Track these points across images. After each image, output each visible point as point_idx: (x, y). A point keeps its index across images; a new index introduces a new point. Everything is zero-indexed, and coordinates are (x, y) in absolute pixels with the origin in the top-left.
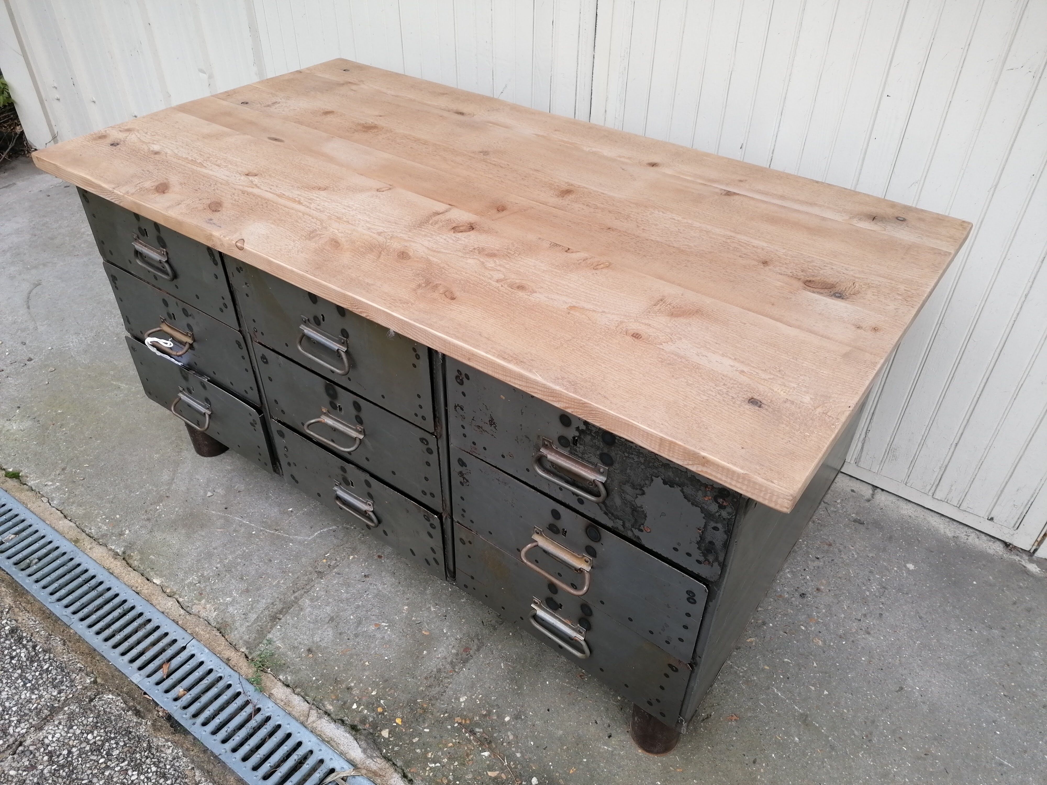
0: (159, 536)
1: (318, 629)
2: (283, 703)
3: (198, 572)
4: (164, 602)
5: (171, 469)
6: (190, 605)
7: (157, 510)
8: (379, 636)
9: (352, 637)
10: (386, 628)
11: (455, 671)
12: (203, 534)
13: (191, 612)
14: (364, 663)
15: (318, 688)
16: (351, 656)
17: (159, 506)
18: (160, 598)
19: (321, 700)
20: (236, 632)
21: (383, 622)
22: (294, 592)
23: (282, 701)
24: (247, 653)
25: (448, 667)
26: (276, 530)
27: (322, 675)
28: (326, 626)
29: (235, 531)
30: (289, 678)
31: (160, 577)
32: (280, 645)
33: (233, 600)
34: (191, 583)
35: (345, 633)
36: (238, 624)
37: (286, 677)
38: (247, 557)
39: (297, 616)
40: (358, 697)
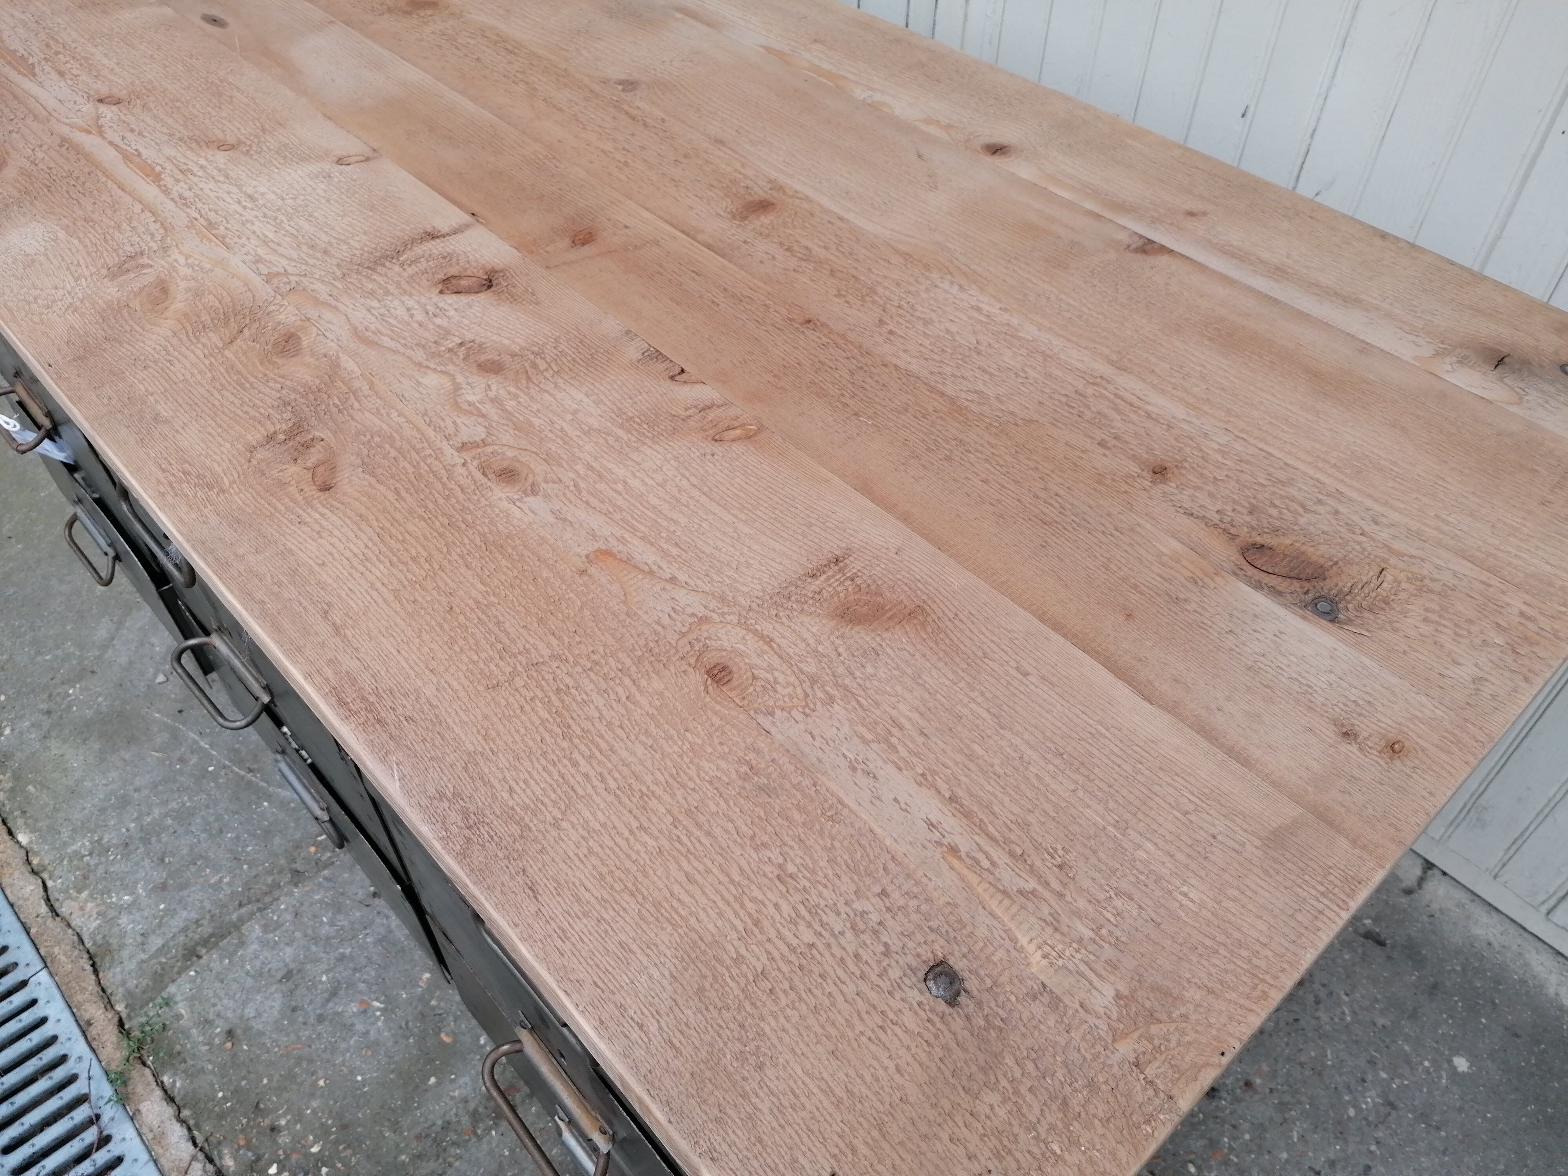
0: (55, 748)
1: (259, 991)
2: (150, 1136)
3: (95, 832)
4: (22, 883)
5: (115, 619)
6: (61, 897)
7: (69, 695)
8: (360, 1027)
9: (312, 1020)
10: (378, 1013)
11: (475, 1133)
12: (127, 756)
13: (59, 911)
14: (318, 1080)
15: (222, 1116)
16: (299, 1059)
17: (74, 687)
18: (16, 874)
19: (219, 1143)
20: (118, 970)
21: (377, 999)
22: (241, 905)
23: (151, 1131)
24: (124, 1016)
25: (466, 1120)
26: (250, 770)
27: (235, 1092)
28: (274, 987)
29: (182, 760)
30: (178, 1085)
31: (31, 832)
32: (183, 1012)
33: (134, 902)
34: (76, 852)
35: (303, 1009)
36: (126, 953)
37: (174, 1082)
38: (183, 816)
39: (231, 956)
40: (284, 1152)
